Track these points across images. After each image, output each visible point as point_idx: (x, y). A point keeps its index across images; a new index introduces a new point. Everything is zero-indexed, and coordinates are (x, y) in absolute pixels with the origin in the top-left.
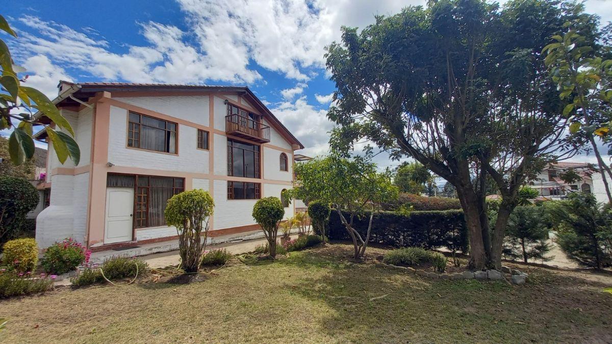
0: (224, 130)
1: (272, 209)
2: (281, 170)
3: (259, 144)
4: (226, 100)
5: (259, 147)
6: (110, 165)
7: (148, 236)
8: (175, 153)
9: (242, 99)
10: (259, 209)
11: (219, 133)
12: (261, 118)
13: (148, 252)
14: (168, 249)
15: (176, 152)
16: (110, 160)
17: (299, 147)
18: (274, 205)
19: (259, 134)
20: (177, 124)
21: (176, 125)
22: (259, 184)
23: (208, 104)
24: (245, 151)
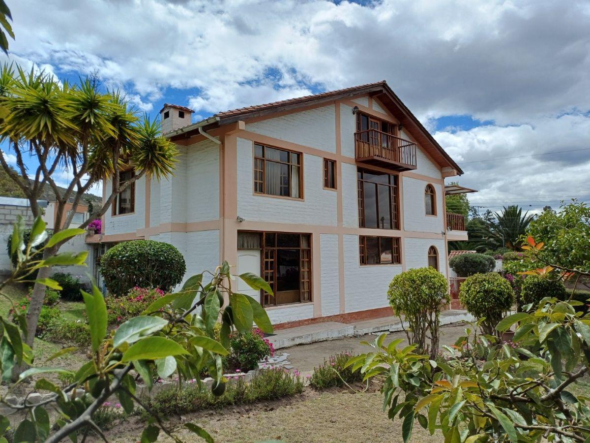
0: (352, 155)
1: (500, 293)
2: (427, 214)
3: (396, 173)
4: (356, 108)
5: (396, 179)
6: (240, 220)
7: (277, 319)
8: (300, 197)
9: (374, 102)
10: (479, 292)
11: (347, 160)
12: (399, 130)
13: (291, 343)
14: (309, 340)
15: (301, 195)
16: (240, 214)
17: (455, 171)
18: (502, 287)
19: (396, 156)
20: (302, 153)
21: (299, 155)
22: (398, 240)
23: (334, 116)
24: (378, 185)
